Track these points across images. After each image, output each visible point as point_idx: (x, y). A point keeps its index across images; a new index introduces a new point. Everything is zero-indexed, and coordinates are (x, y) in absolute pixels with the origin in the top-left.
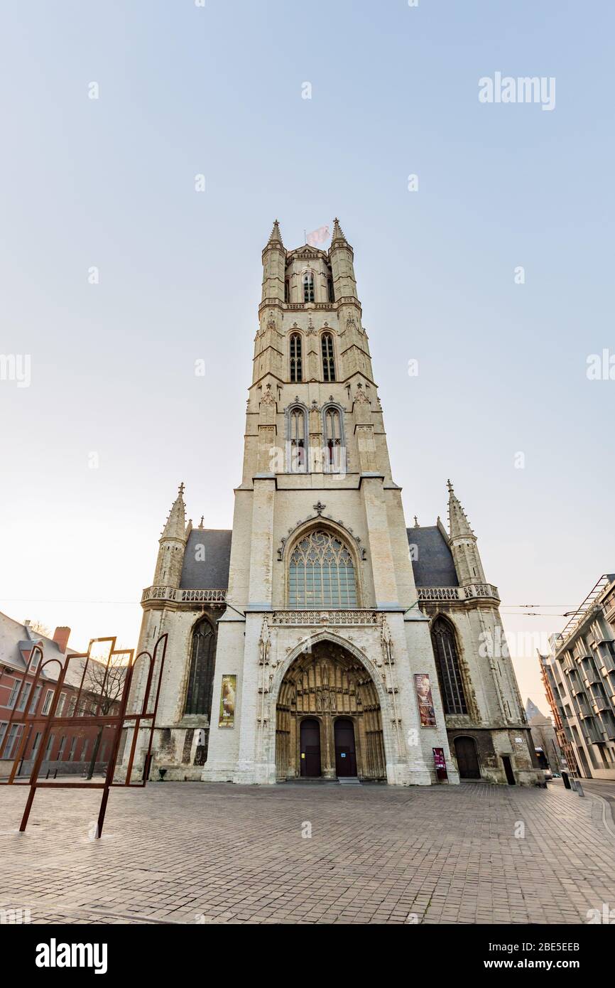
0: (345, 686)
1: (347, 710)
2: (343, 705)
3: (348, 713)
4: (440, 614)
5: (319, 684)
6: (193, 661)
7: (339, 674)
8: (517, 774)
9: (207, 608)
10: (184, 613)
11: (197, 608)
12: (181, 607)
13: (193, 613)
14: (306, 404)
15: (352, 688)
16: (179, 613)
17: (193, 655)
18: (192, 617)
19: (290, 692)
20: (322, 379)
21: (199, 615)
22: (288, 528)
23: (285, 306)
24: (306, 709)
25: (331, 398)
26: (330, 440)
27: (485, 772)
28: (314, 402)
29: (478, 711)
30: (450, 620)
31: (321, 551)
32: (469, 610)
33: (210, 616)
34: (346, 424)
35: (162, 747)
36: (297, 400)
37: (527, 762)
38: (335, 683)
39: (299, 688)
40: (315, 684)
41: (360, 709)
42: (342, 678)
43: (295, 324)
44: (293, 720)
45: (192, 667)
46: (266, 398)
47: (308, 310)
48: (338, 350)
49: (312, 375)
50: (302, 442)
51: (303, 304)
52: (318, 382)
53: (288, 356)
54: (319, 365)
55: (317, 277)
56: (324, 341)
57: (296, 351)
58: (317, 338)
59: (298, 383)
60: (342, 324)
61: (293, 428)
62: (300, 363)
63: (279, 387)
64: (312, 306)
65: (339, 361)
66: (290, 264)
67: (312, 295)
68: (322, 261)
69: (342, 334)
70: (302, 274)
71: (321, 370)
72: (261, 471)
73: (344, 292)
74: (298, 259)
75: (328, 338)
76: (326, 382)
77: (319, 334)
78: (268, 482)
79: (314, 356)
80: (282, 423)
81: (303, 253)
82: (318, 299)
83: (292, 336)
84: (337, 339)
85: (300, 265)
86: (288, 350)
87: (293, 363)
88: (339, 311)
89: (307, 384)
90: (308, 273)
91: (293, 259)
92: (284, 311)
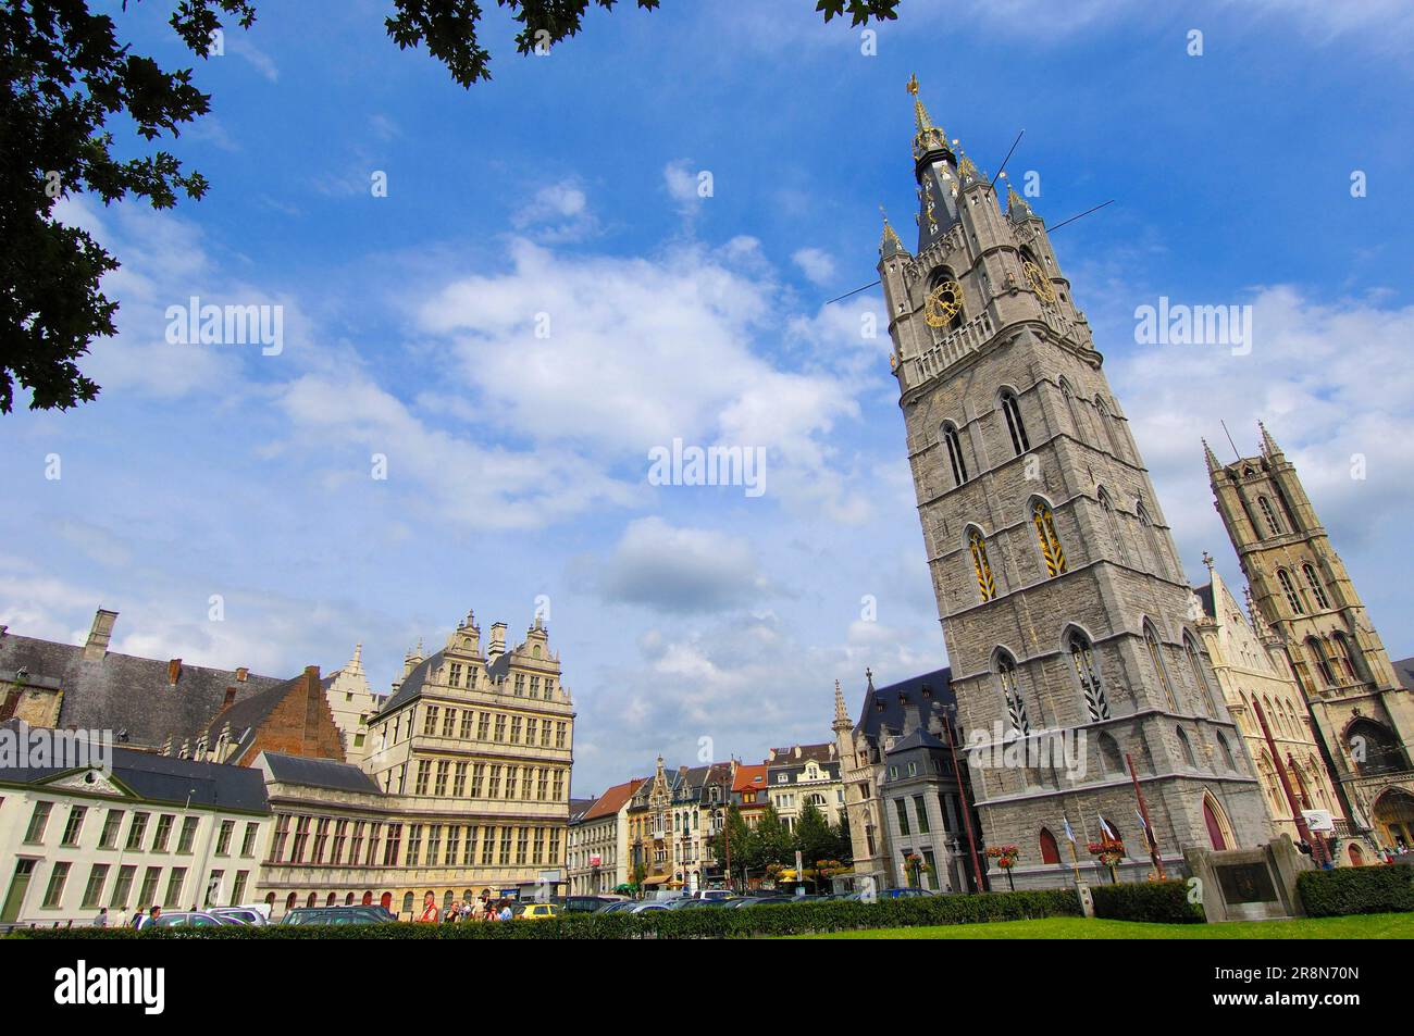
14: (1317, 635)
20: (1317, 609)
22: (1342, 727)
23: (1260, 547)
25: (1333, 628)
26: (1344, 659)
28: (1322, 633)
36: (1308, 633)
43: (1277, 563)
46: (1289, 641)
47: (1282, 546)
48: (1323, 583)
49: (1310, 608)
50: (1325, 664)
51: (1273, 539)
52: (1319, 616)
53: (1284, 594)
54: (1312, 598)
55: (1270, 501)
56: (1306, 571)
57: (1288, 586)
58: (1300, 572)
59: (1301, 616)
60: (1316, 555)
61: (1313, 653)
62: (1294, 595)
63: (1291, 624)
64: (1283, 541)
65: (1326, 591)
66: (1238, 489)
67: (1273, 518)
68: (1268, 482)
69: (1320, 566)
70: (1256, 500)
71: (1316, 602)
72: (1312, 697)
73: (1306, 522)
74: (1245, 485)
75: (1307, 567)
76: (1323, 611)
77: (1300, 568)
78: (1320, 705)
79: (1306, 592)
80: (1306, 654)
81: (1246, 474)
82: (1282, 526)
83: (1279, 573)
84: (1316, 569)
85: (1251, 492)
86: (1281, 587)
87: (1289, 597)
88: (1308, 541)
89: (1311, 618)
90: (1260, 498)
91: (1241, 485)
92: (1263, 551)
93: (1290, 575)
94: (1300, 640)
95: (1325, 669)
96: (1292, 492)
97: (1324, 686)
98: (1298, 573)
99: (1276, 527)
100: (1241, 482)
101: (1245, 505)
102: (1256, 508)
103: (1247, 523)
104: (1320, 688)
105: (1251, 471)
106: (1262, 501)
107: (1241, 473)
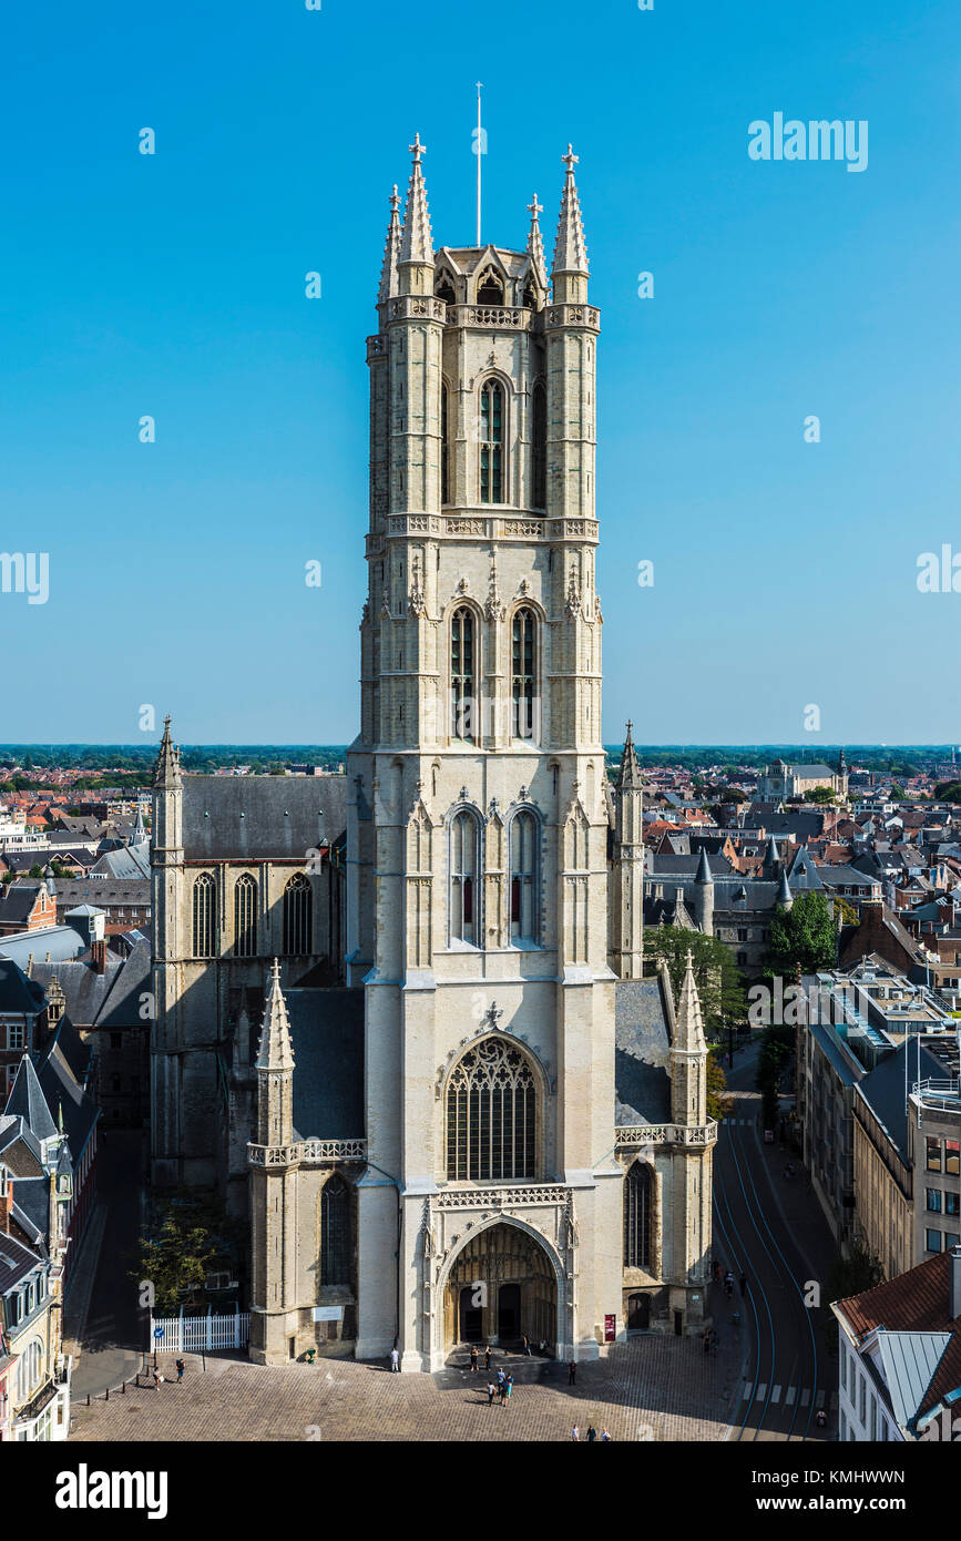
0: (516, 1251)
1: (515, 1276)
2: (511, 1271)
3: (517, 1280)
4: (638, 1159)
5: (484, 1252)
6: (324, 1226)
7: (508, 1239)
8: (686, 1328)
9: (339, 1165)
10: (310, 1173)
11: (325, 1164)
12: (304, 1167)
13: (321, 1171)
14: (481, 805)
15: (523, 1253)
16: (303, 1175)
17: (324, 1219)
18: (321, 1177)
20: (506, 737)
21: (329, 1174)
23: (441, 529)
24: (468, 1280)
25: (524, 795)
26: (517, 878)
27: (655, 1324)
28: (494, 803)
29: (660, 1267)
30: (650, 1166)
31: (491, 1072)
32: (675, 1155)
33: (347, 1172)
34: (545, 851)
35: (302, 1326)
36: (464, 794)
37: (699, 1317)
38: (504, 1249)
40: (480, 1251)
41: (530, 1275)
42: (511, 1242)
43: (462, 586)
45: (323, 1235)
47: (490, 543)
48: (543, 671)
50: (472, 881)
51: (478, 515)
52: (504, 758)
53: (447, 675)
55: (511, 402)
56: (517, 629)
57: (464, 655)
58: (504, 633)
59: (464, 746)
60: (557, 590)
61: (455, 851)
62: (470, 687)
63: (435, 767)
64: (499, 527)
66: (451, 336)
68: (526, 346)
69: (555, 625)
70: (479, 385)
73: (569, 496)
74: (472, 331)
75: (525, 621)
76: (516, 746)
77: (510, 615)
79: (497, 683)
80: (441, 852)
82: (508, 482)
83: (456, 615)
84: (541, 629)
85: (476, 356)
86: (449, 656)
87: (457, 686)
88: (553, 549)
89: (483, 758)
90: (491, 381)
91: (461, 330)
92: (442, 542)
93: (480, 627)
94: (440, 812)
95: (467, 897)
97: (448, 940)
98: (498, 628)
99: (493, 486)
100: (464, 315)
102: (471, 410)
103: (434, 448)
104: (438, 945)
106: (492, 390)
107: (474, 286)
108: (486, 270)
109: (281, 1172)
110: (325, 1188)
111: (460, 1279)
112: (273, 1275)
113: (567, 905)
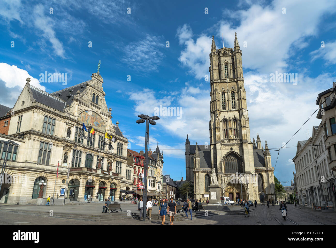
0: (238, 187)
4: (260, 173)
6: (206, 182)
9: (208, 172)
10: (203, 173)
11: (205, 172)
12: (202, 172)
14: (228, 118)
16: (202, 173)
17: (205, 181)
18: (204, 174)
19: (227, 188)
20: (231, 109)
21: (206, 173)
22: (225, 154)
23: (219, 81)
24: (230, 191)
25: (234, 116)
26: (234, 129)
28: (230, 118)
29: (265, 192)
30: (262, 174)
32: (266, 172)
33: (208, 173)
34: (239, 124)
35: (202, 197)
36: (225, 117)
39: (229, 187)
40: (232, 187)
43: (223, 88)
44: (227, 193)
45: (206, 184)
46: (217, 118)
47: (227, 82)
48: (236, 98)
49: (229, 108)
50: (227, 130)
51: (225, 79)
52: (231, 111)
53: (221, 101)
54: (231, 104)
55: (229, 65)
56: (232, 94)
57: (224, 98)
58: (230, 94)
59: (225, 110)
60: (238, 87)
61: (224, 125)
62: (225, 103)
63: (220, 113)
64: (228, 80)
65: (237, 102)
66: (219, 58)
67: (227, 72)
68: (231, 57)
69: (238, 92)
70: (224, 64)
71: (231, 106)
72: (218, 140)
73: (239, 74)
74: (222, 57)
75: (233, 92)
76: (233, 110)
77: (230, 92)
78: (220, 144)
79: (229, 101)
80: (221, 125)
81: (224, 53)
82: (230, 75)
83: (222, 93)
84: (236, 94)
85: (223, 59)
86: (221, 98)
87: (223, 103)
88: (237, 82)
89: (228, 111)
90: (226, 63)
91: (221, 57)
92: (219, 83)
93: (226, 94)
94: (221, 119)
95: (226, 132)
96: (238, 62)
97: (224, 138)
98: (229, 94)
99: (227, 76)
100: (221, 55)
101: (219, 65)
102: (223, 67)
103: (217, 71)
104: (222, 138)
105: (226, 52)
106: (226, 64)
107: (222, 52)
108: (224, 50)
109: (198, 172)
110: (205, 176)
111: (229, 191)
112: (197, 188)
113: (243, 131)
